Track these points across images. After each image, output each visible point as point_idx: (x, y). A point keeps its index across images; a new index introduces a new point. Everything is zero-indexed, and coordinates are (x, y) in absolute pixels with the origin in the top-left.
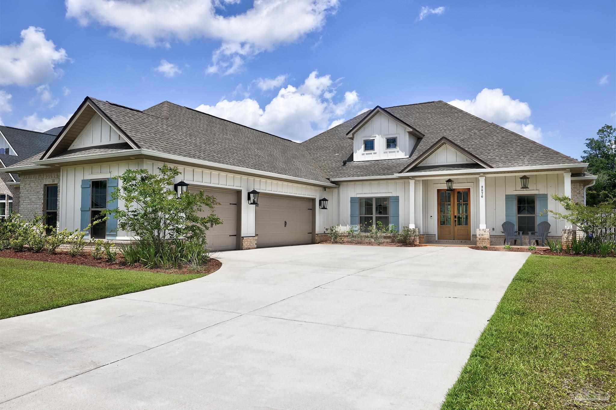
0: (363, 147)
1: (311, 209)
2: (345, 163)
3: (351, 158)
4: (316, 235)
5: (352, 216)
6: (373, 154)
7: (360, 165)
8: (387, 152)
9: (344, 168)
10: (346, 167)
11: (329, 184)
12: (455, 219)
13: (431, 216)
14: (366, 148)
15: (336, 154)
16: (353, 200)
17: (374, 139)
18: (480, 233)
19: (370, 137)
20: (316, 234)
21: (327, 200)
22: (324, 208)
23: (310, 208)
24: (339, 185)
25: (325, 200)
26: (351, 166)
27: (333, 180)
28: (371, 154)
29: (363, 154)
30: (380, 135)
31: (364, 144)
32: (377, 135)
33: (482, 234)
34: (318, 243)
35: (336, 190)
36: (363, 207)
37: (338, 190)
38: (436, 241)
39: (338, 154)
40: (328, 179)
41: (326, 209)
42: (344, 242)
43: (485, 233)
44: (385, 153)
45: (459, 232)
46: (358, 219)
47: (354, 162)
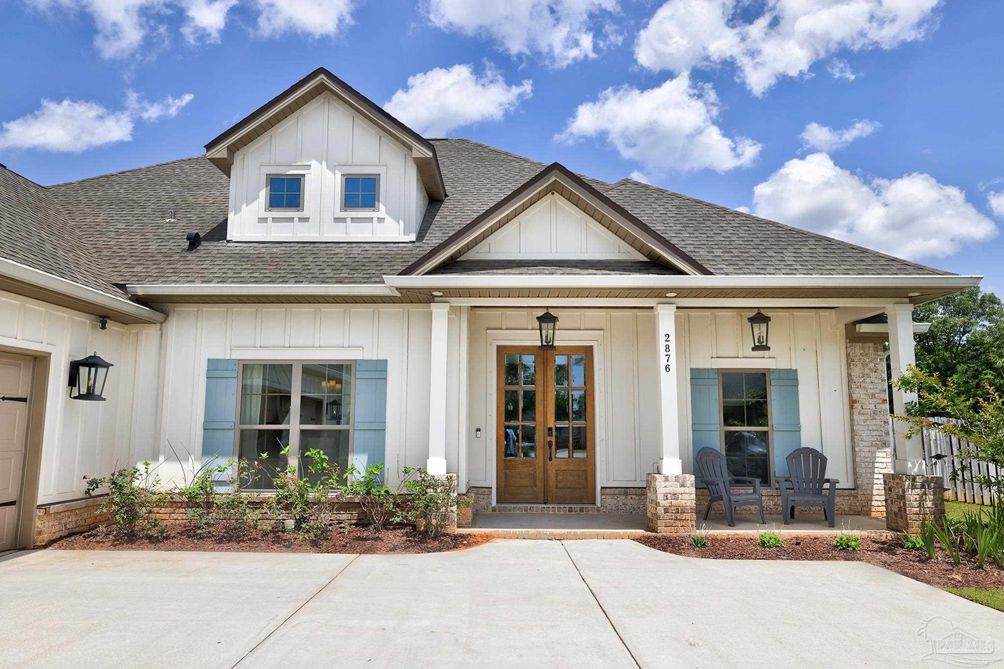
0: (263, 195)
1: (24, 400)
2: (194, 242)
3: (220, 232)
4: (40, 512)
5: (208, 428)
6: (296, 220)
7: (251, 252)
8: (343, 220)
9: (191, 256)
10: (197, 254)
11: (119, 302)
12: (549, 439)
13: (478, 430)
14: (274, 202)
15: (168, 220)
16: (215, 369)
17: (304, 175)
18: (666, 490)
19: (290, 166)
20: (39, 507)
21: (107, 366)
22: (90, 395)
23: (20, 395)
24: (166, 314)
25: (93, 363)
26: (216, 252)
27: (141, 290)
28: (291, 220)
29: (263, 220)
30: (324, 164)
31: (266, 186)
32: (313, 163)
33: (674, 494)
34: (45, 547)
35: (152, 332)
36: (254, 397)
37: (161, 329)
38: (494, 509)
39: (172, 220)
40: (122, 287)
41: (100, 398)
42: (167, 538)
43: (683, 489)
44: (337, 220)
45: (560, 478)
46: (231, 439)
47: (228, 241)
